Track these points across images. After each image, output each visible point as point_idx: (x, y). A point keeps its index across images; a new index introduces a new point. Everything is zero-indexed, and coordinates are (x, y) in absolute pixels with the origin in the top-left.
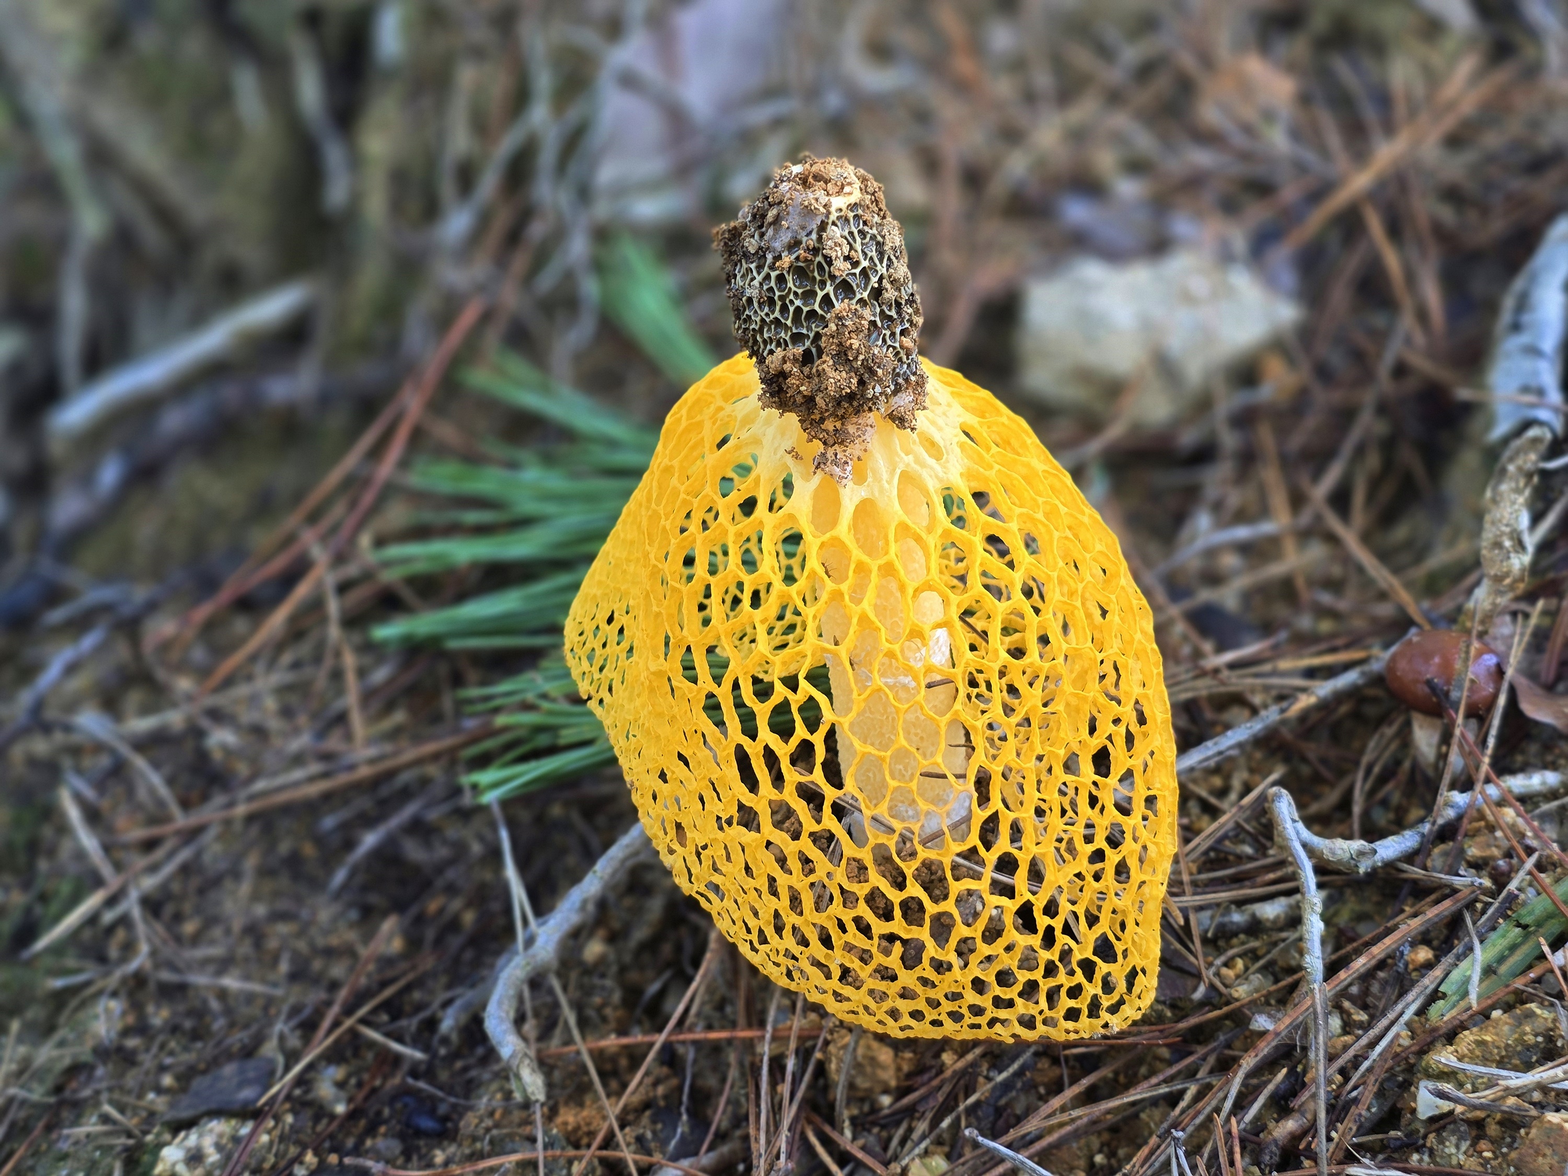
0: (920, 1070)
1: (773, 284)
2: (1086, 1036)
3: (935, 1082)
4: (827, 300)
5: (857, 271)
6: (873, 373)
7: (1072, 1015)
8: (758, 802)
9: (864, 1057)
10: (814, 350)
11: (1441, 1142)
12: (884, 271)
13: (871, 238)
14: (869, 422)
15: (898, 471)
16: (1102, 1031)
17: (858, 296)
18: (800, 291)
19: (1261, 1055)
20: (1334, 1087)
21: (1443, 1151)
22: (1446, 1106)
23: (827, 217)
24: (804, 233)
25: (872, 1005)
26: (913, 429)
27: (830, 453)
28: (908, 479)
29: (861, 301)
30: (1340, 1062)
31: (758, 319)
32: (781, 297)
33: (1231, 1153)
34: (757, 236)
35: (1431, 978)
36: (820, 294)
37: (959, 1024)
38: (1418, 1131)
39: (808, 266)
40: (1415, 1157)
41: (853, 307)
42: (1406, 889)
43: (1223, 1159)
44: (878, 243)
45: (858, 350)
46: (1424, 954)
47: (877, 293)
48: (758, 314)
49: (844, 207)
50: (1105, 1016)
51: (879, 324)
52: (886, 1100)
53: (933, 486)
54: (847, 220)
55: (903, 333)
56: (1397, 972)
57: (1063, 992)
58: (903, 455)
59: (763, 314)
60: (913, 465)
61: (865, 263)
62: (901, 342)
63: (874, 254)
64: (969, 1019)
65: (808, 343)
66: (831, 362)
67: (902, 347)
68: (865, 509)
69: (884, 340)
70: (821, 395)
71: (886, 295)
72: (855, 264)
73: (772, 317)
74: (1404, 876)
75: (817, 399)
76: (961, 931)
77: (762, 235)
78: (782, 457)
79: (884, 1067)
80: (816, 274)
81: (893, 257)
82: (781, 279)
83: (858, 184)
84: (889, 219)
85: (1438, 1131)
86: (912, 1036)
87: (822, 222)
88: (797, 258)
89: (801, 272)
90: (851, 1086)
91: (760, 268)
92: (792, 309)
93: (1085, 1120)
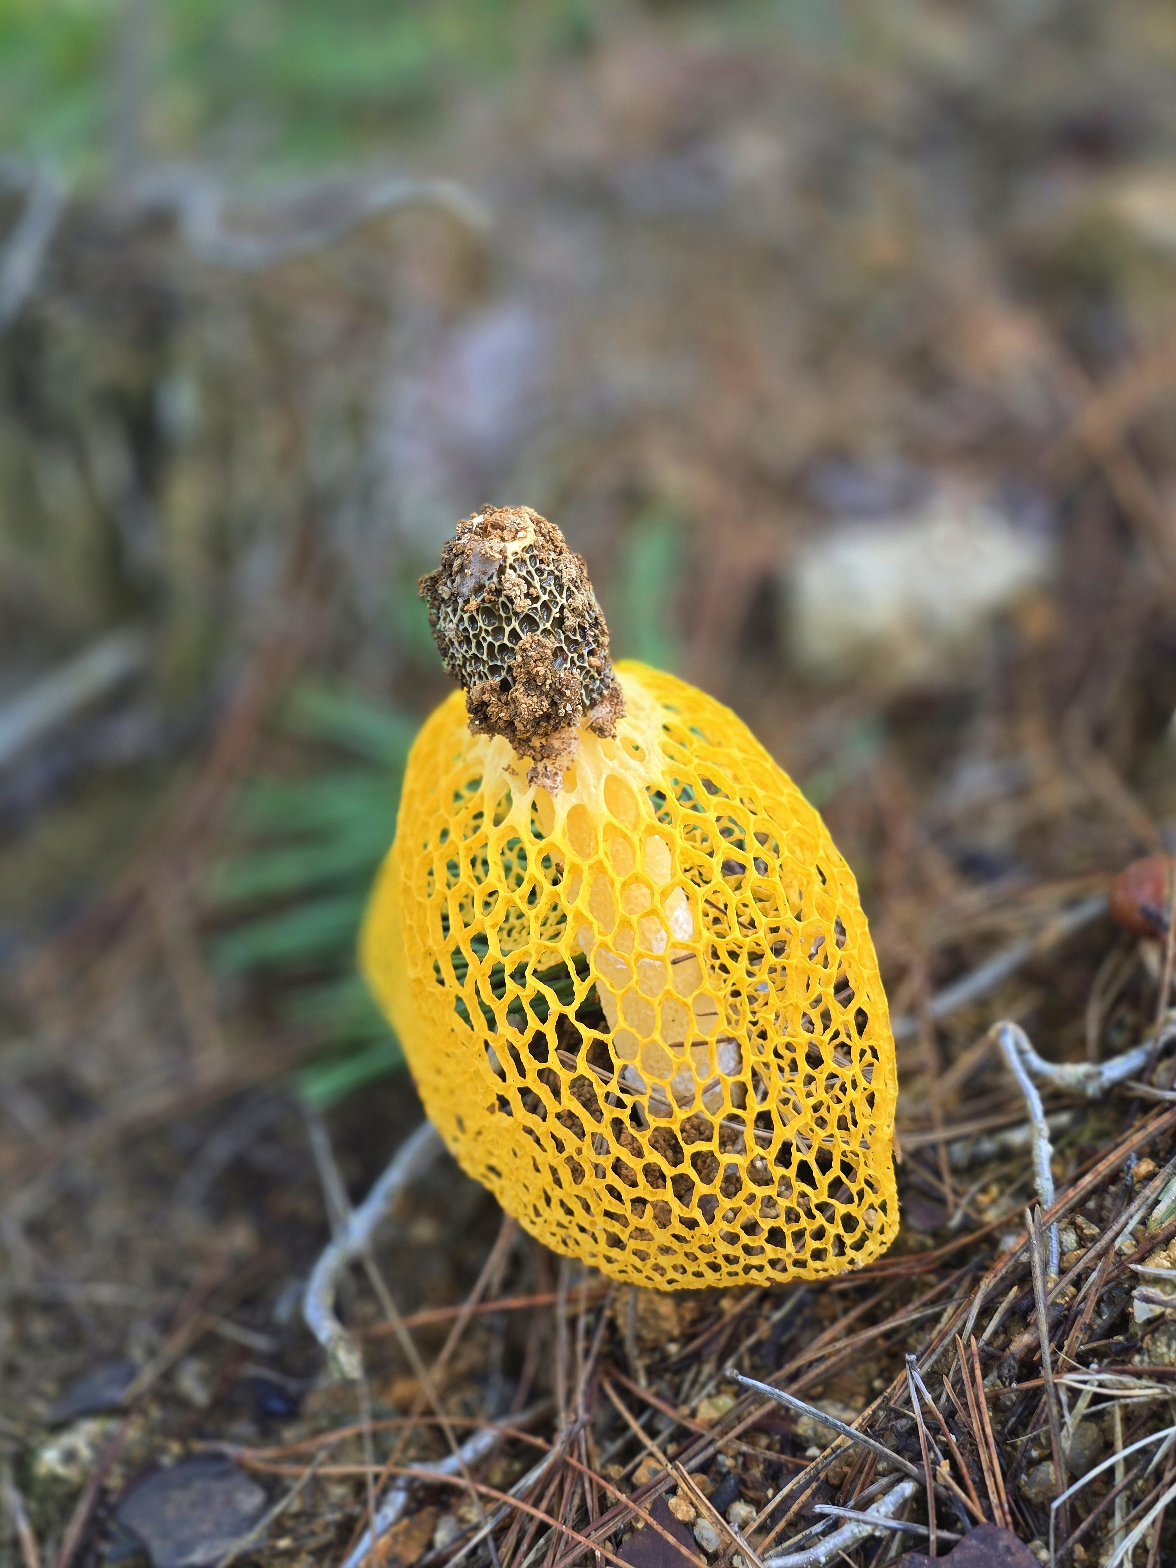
0: (702, 1316)
1: (466, 624)
2: (835, 1273)
3: (716, 1327)
4: (514, 635)
5: (538, 605)
6: (562, 694)
7: (818, 1255)
8: (507, 1091)
9: (646, 1310)
10: (509, 679)
11: (1154, 1341)
12: (564, 601)
13: (549, 574)
14: (573, 735)
15: (604, 776)
16: (850, 1267)
17: (542, 628)
18: (490, 629)
19: (999, 1275)
20: (1067, 1299)
21: (1156, 1351)
22: (1158, 1310)
23: (505, 561)
24: (486, 578)
25: (639, 1263)
26: (614, 737)
27: (540, 766)
28: (613, 784)
29: (545, 631)
30: (1071, 1275)
31: (460, 656)
32: (475, 636)
33: (972, 1371)
34: (449, 584)
35: (1152, 1189)
36: (508, 630)
37: (719, 1273)
38: (1137, 1334)
39: (494, 606)
40: (1137, 1358)
41: (536, 638)
42: (1135, 1106)
43: (965, 1376)
44: (557, 578)
45: (544, 676)
46: (1146, 1166)
47: (560, 622)
48: (460, 652)
49: (519, 550)
50: (850, 1253)
51: (566, 648)
52: (673, 1348)
53: (636, 786)
54: (523, 561)
55: (591, 653)
56: (1126, 1185)
57: (807, 1235)
58: (607, 760)
59: (463, 651)
60: (618, 769)
61: (545, 598)
62: (589, 662)
63: (553, 588)
64: (726, 1268)
65: (504, 674)
66: (522, 689)
67: (590, 666)
68: (578, 814)
69: (573, 662)
70: (519, 719)
71: (567, 623)
72: (536, 599)
73: (470, 653)
74: (1131, 1094)
75: (516, 723)
76: (701, 1189)
77: (453, 581)
78: (501, 774)
79: (666, 1319)
80: (501, 612)
81: (573, 588)
82: (472, 620)
83: (532, 527)
84: (566, 555)
85: (1153, 1332)
86: (679, 1288)
87: (501, 566)
88: (483, 601)
89: (488, 612)
90: (639, 1338)
91: (455, 611)
92: (485, 645)
93: (849, 1350)
